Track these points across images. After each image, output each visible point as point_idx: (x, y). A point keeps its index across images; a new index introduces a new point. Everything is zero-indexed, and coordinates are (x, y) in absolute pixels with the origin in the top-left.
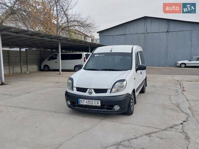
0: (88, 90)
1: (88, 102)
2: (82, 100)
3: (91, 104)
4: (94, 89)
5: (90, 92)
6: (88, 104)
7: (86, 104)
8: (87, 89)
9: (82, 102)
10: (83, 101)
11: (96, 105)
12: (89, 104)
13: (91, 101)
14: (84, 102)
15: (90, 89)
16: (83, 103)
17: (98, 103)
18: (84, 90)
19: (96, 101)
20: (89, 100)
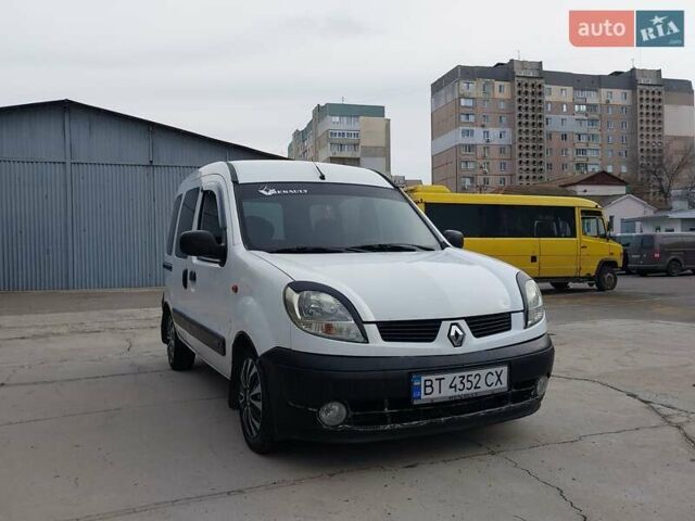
0: (445, 326)
1: (457, 381)
2: (433, 377)
3: (473, 391)
4: (469, 320)
5: (457, 334)
6: (459, 393)
7: (451, 393)
8: (440, 321)
9: (429, 390)
10: (436, 384)
11: (493, 387)
12: (465, 392)
13: (474, 373)
14: (441, 388)
15: (454, 321)
16: (436, 394)
17: (499, 376)
18: (425, 329)
19: (493, 370)
20: (465, 374)
